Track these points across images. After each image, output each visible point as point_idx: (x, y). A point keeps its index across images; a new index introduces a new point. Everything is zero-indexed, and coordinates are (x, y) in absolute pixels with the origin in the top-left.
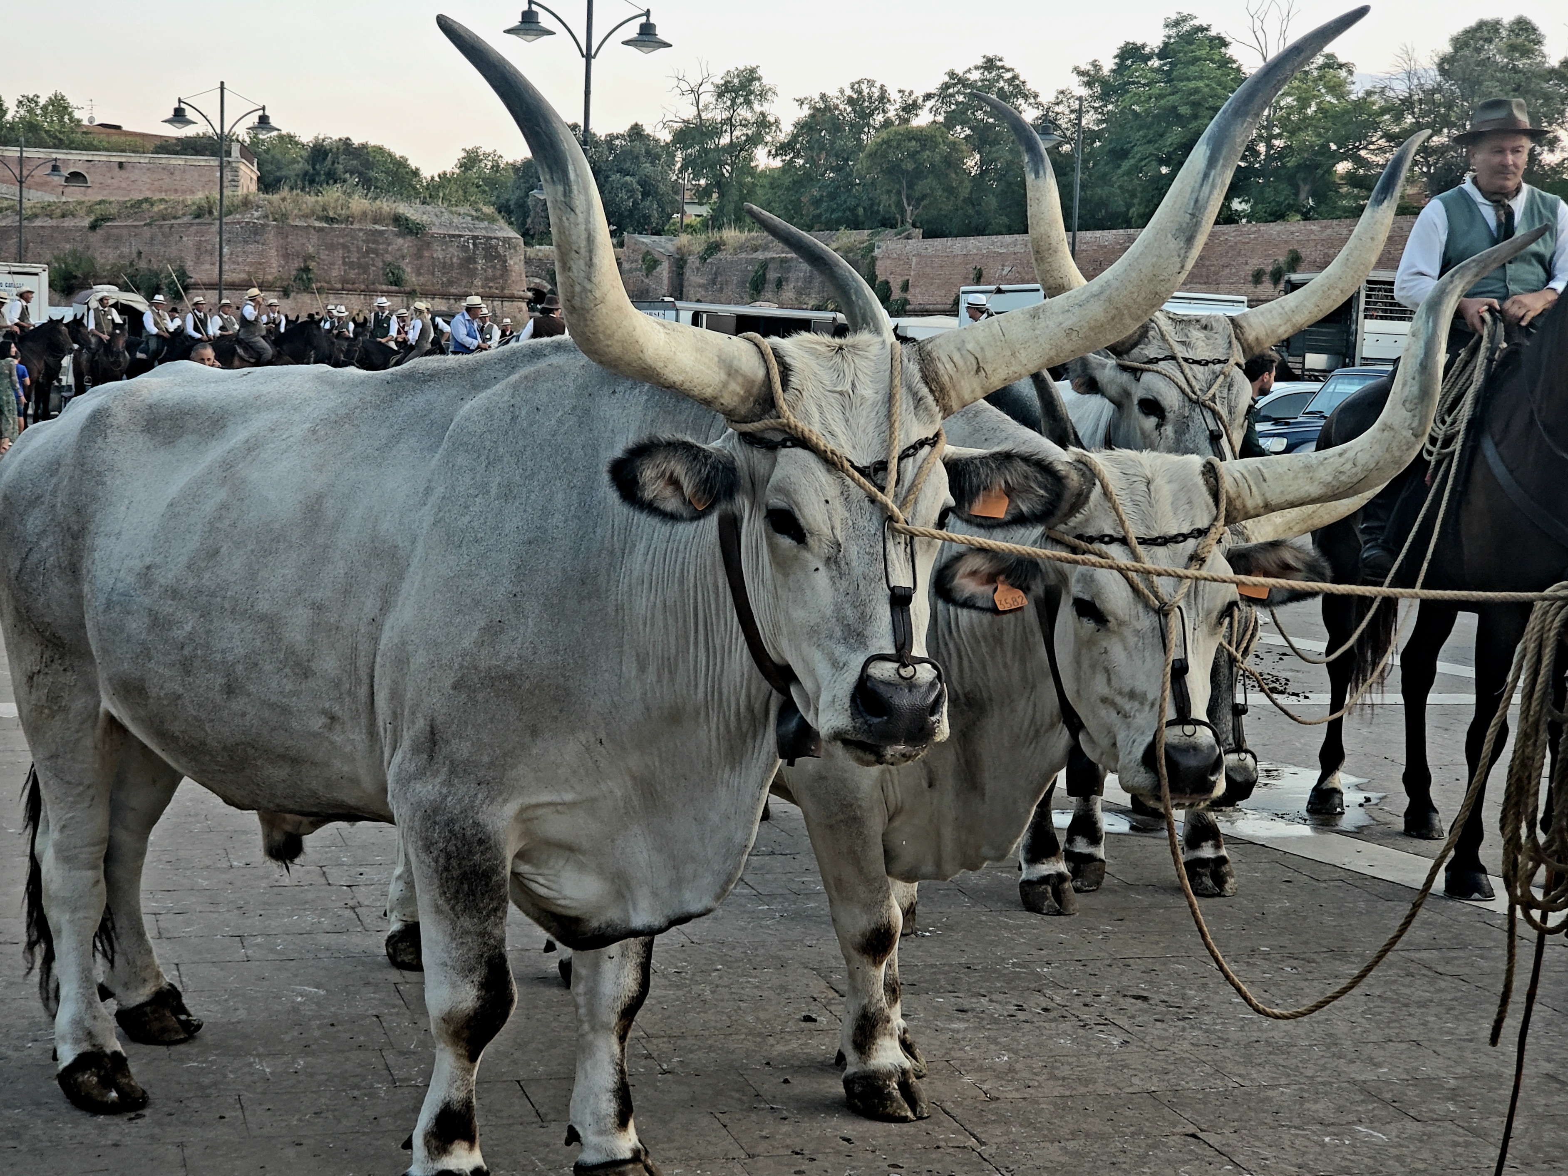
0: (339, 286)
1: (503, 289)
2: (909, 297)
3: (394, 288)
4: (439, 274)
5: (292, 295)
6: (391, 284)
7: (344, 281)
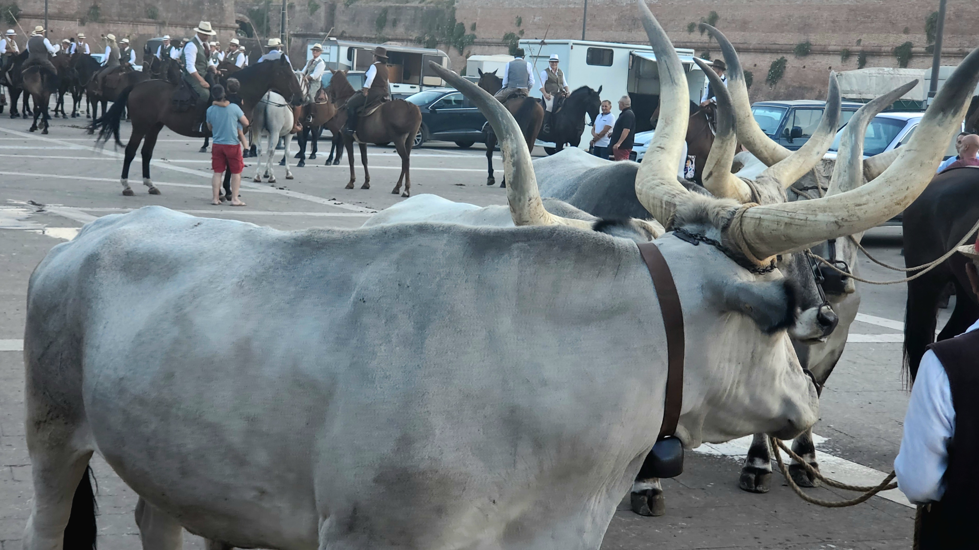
0: (116, 18)
1: (221, 22)
2: (476, 34)
3: (151, 20)
4: (179, 11)
5: (86, 23)
6: (150, 18)
7: (120, 15)
